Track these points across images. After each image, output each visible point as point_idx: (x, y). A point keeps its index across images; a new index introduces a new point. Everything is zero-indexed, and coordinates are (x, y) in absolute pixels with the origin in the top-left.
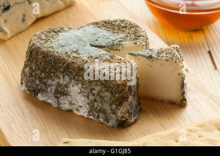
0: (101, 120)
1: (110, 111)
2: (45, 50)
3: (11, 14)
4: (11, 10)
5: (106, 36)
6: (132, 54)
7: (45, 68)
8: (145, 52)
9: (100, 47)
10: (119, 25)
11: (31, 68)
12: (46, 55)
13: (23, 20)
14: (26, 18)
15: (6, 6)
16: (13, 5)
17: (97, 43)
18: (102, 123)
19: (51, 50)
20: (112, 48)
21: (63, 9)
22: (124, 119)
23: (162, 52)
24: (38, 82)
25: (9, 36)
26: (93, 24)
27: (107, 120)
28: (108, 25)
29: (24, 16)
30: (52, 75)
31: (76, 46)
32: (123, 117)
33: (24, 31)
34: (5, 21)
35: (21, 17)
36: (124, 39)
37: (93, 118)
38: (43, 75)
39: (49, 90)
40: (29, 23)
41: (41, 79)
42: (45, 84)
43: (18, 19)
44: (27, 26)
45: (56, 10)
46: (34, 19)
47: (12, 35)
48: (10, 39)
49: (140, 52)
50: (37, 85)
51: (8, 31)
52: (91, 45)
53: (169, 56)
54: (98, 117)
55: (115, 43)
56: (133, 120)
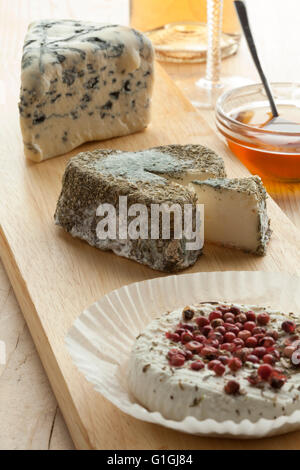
0: (145, 260)
1: (156, 249)
2: (83, 170)
3: (46, 129)
4: (45, 123)
5: (168, 162)
6: (196, 183)
7: (81, 195)
8: (214, 182)
9: (158, 173)
10: (189, 150)
11: (66, 195)
12: (83, 177)
13: (65, 139)
14: (68, 137)
15: (39, 117)
16: (50, 117)
17: (153, 168)
18: (147, 266)
19: (92, 171)
20: (172, 175)
21: (128, 135)
22: (173, 260)
23: (236, 182)
24: (72, 212)
25: (42, 158)
26: (158, 148)
27: (152, 261)
28: (176, 150)
29: (66, 133)
30: (89, 202)
31: (125, 169)
32: (171, 257)
33: (65, 154)
34: (37, 137)
35: (61, 135)
36: (191, 166)
37: (135, 258)
38: (79, 202)
39: (85, 222)
40: (74, 145)
41: (76, 209)
42: (81, 214)
43: (56, 137)
44: (70, 149)
45: (116, 134)
46: (81, 141)
47: (47, 156)
48: (43, 161)
49: (207, 181)
50: (72, 216)
51: (40, 150)
52: (146, 170)
53: (243, 187)
54: (142, 257)
55: (177, 169)
56: (186, 264)
